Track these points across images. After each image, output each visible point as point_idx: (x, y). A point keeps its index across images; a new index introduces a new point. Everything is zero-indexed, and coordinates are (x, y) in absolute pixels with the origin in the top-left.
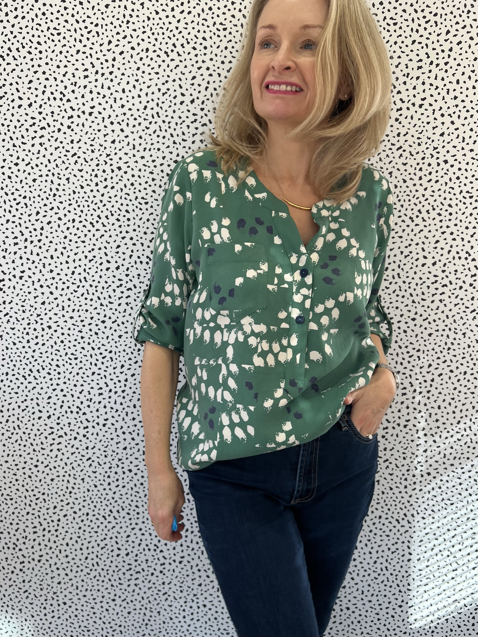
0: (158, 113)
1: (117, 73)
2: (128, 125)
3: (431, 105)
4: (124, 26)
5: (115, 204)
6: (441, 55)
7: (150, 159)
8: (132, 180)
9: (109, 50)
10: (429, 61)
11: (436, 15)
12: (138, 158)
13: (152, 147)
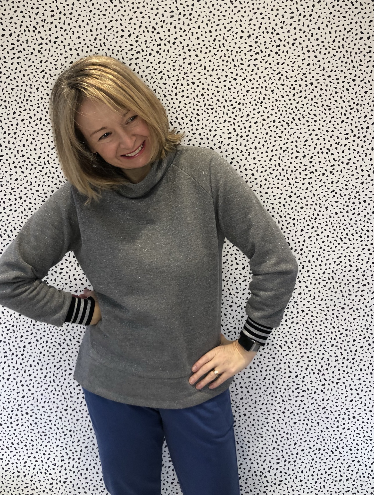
0: (104, 43)
1: (75, 13)
2: (82, 51)
3: (300, 44)
6: (307, 9)
10: (298, 13)
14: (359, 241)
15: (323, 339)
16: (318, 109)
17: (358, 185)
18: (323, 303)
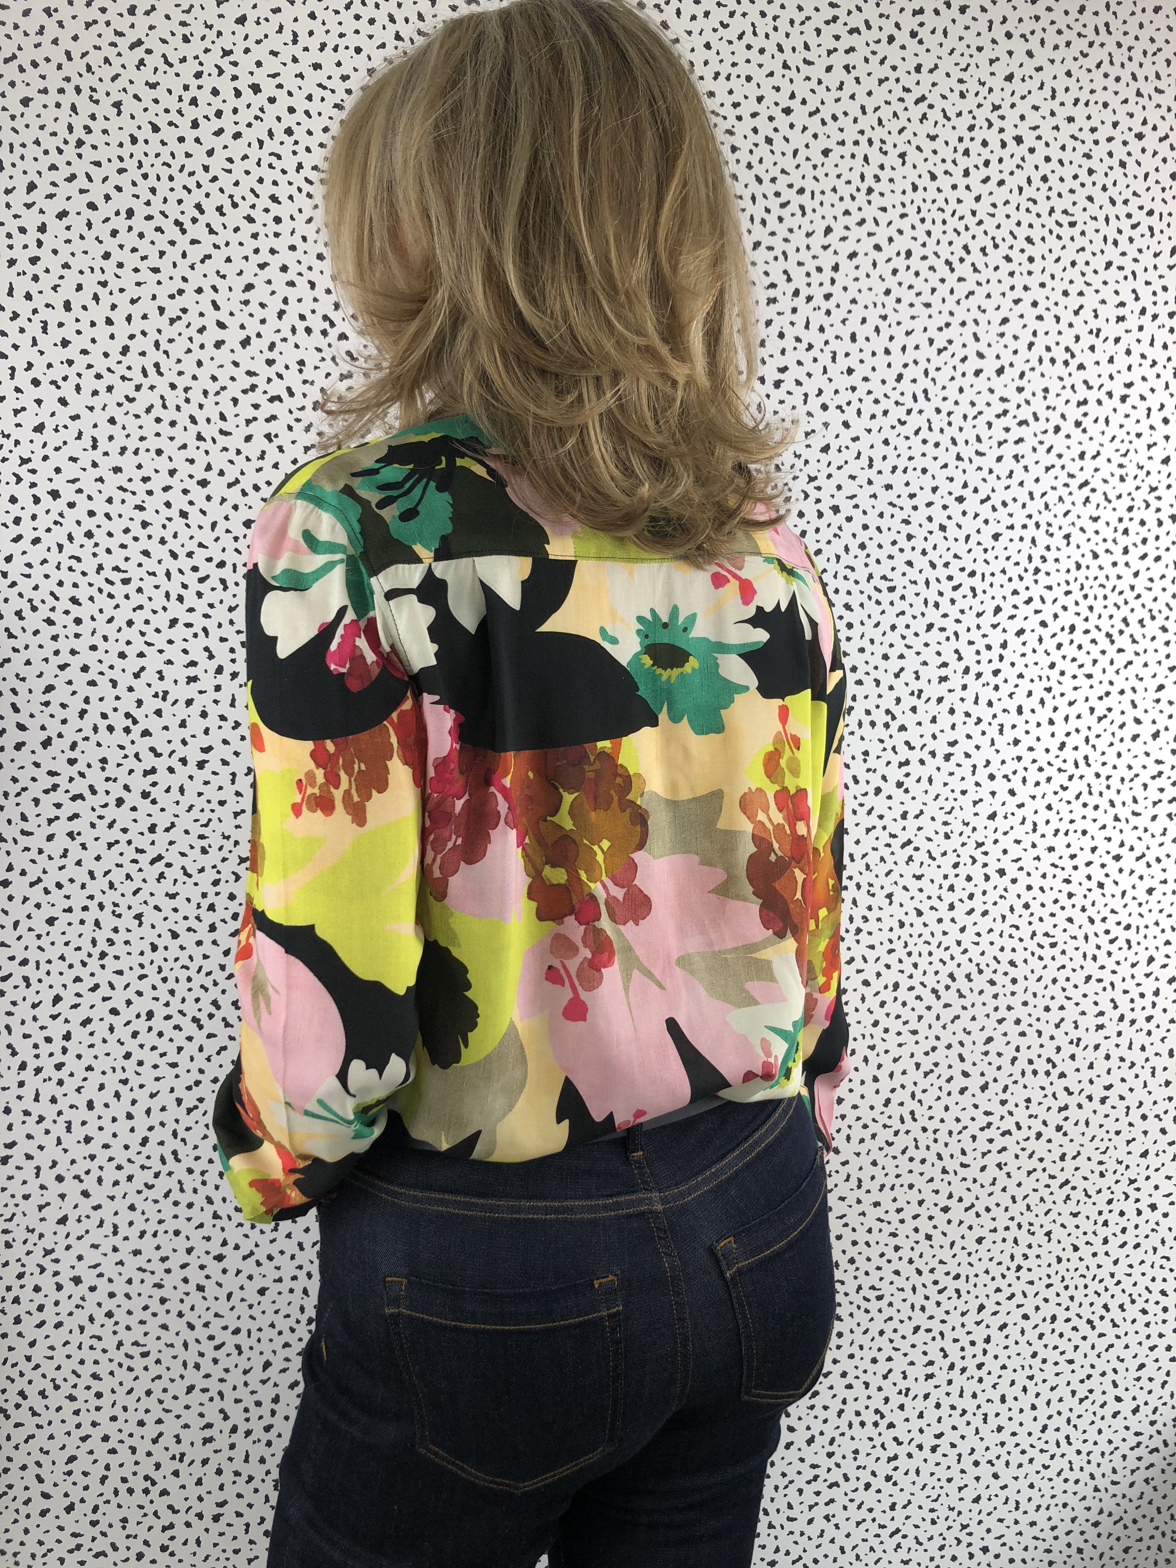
0: (157, 365)
1: (49, 261)
2: (78, 388)
3: (799, 383)
4: (70, 151)
5: (42, 582)
6: (816, 278)
7: (138, 475)
8: (89, 524)
9: (28, 206)
10: (790, 288)
11: (801, 191)
12: (104, 470)
13: (143, 446)
14: (987, 997)
15: (888, 1312)
16: (855, 589)
17: (981, 822)
18: (885, 1198)
